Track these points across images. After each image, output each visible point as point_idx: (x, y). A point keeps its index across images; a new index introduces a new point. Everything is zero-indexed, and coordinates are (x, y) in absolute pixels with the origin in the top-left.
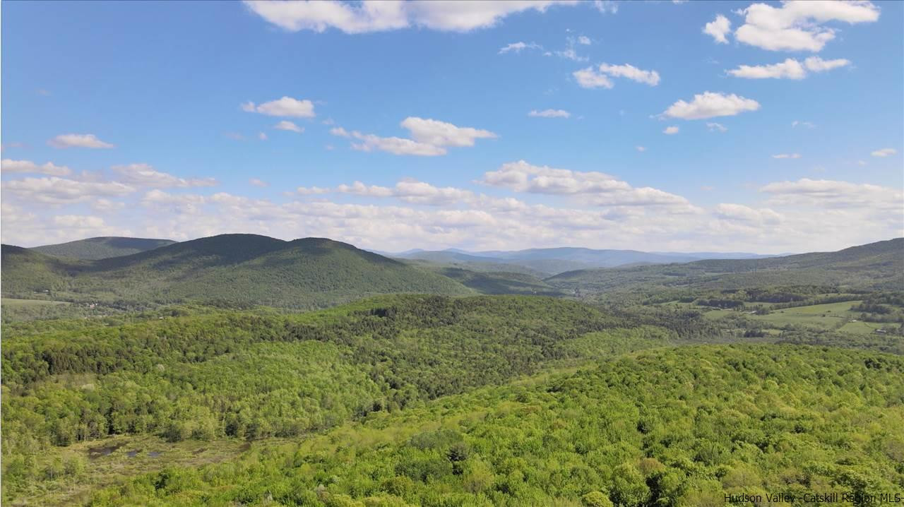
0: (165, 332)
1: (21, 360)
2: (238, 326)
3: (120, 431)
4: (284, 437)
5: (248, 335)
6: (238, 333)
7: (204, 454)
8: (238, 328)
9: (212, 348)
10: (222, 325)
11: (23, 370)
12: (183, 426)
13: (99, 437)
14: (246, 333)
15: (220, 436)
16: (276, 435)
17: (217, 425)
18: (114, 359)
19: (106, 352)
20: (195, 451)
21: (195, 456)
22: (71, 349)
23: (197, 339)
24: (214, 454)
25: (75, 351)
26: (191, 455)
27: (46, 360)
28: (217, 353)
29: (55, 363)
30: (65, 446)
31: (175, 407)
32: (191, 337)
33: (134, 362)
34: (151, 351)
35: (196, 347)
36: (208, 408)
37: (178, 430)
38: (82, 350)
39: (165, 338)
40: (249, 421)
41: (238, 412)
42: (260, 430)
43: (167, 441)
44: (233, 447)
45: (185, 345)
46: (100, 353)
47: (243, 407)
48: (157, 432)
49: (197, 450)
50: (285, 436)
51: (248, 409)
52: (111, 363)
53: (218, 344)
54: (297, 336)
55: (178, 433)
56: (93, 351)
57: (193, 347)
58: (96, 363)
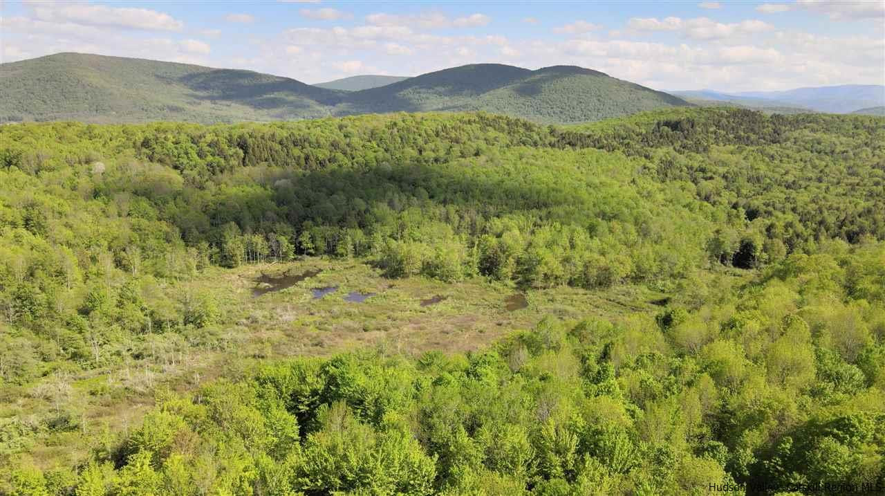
0: (395, 124)
1: (209, 145)
2: (490, 126)
3: (312, 251)
4: (583, 287)
5: (504, 138)
6: (490, 134)
7: (440, 307)
8: (490, 128)
9: (457, 149)
10: (469, 122)
11: (210, 158)
12: (409, 251)
13: (284, 257)
14: (501, 134)
15: (469, 275)
16: (570, 283)
17: (465, 255)
18: (328, 153)
19: (317, 143)
20: (426, 298)
21: (425, 309)
22: (273, 135)
23: (437, 135)
24: (459, 308)
25: (278, 139)
26: (417, 306)
27: (242, 148)
28: (463, 155)
29: (251, 151)
30: (230, 267)
31: (400, 221)
32: (430, 132)
33: (353, 158)
34: (375, 145)
35: (436, 146)
36: (450, 227)
37: (399, 258)
38: (287, 138)
39: (396, 130)
40: (519, 252)
41: (499, 236)
42: (542, 269)
43: (381, 276)
44: (492, 297)
45: (420, 141)
46: (310, 143)
47: (507, 229)
48: (370, 258)
49: (429, 297)
50: (587, 285)
51: (516, 232)
52: (321, 157)
53: (464, 143)
54: (569, 143)
55: (401, 262)
56: (300, 140)
57: (432, 145)
58: (303, 156)
